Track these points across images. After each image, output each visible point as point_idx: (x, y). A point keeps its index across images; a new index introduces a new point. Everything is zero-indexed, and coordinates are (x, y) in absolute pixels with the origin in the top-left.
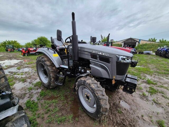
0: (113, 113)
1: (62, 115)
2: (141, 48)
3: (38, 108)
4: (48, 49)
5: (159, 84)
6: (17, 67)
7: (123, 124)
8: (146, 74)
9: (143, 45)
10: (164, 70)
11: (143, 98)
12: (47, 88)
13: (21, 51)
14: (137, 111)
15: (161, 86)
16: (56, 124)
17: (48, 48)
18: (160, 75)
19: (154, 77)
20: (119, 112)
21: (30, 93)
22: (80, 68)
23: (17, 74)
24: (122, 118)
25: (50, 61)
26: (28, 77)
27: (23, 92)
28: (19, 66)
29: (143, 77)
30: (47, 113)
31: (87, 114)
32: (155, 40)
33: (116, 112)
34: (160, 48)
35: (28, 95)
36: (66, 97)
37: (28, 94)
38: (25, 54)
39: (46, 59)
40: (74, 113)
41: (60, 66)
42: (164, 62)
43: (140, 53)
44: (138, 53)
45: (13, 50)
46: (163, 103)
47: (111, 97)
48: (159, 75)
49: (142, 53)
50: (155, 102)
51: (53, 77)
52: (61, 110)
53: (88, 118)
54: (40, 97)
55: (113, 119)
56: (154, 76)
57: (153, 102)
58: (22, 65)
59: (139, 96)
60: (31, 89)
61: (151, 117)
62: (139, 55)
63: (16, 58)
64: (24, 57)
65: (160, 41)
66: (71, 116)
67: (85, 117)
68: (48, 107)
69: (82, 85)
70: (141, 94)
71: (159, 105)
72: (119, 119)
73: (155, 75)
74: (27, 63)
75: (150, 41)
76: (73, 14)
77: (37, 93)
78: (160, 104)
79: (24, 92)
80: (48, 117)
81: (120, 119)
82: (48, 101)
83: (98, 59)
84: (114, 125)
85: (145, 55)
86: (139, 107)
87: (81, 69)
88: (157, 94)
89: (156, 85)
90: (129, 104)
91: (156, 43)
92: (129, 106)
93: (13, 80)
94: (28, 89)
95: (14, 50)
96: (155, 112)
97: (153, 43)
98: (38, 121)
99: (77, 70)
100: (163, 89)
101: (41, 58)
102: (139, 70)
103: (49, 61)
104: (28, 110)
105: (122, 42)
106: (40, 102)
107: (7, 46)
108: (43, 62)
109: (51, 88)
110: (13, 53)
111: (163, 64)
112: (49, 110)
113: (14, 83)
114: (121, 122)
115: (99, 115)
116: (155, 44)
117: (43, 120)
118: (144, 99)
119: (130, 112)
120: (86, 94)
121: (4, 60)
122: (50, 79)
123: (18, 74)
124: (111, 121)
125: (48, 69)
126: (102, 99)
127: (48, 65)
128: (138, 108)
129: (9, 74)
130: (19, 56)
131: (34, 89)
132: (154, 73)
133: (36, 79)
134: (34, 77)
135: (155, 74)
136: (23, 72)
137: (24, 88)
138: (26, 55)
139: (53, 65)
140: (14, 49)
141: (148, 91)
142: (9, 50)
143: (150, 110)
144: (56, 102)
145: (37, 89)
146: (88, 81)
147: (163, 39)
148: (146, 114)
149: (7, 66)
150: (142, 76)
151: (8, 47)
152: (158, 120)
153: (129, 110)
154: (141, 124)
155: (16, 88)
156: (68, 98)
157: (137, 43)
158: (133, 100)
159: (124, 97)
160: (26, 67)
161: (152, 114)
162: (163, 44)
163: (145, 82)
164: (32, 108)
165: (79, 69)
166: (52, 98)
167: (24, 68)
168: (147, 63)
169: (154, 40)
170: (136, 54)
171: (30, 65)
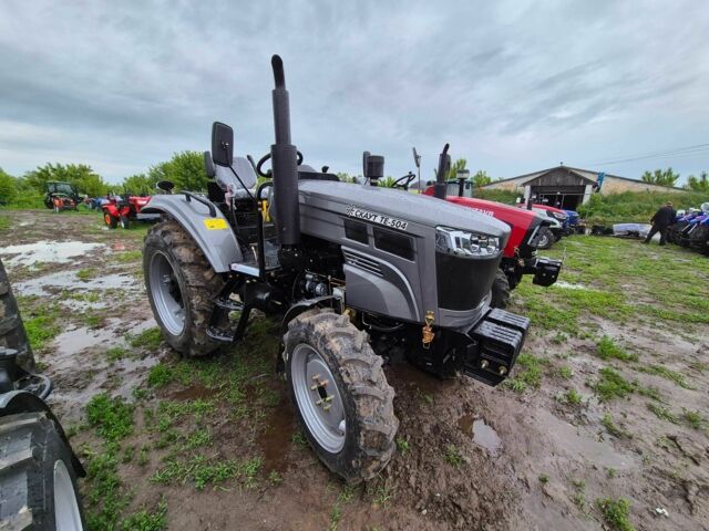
0: (426, 463)
1: (222, 457)
2: (605, 211)
3: (131, 426)
4: (188, 199)
5: (645, 359)
6: (77, 271)
7: (454, 504)
8: (600, 319)
9: (616, 198)
10: (687, 305)
11: (565, 409)
12: (179, 352)
13: (104, 209)
14: (528, 461)
15: (654, 367)
16: (188, 491)
17: (188, 197)
18: (661, 324)
19: (634, 330)
20: (448, 461)
21: (112, 370)
22: (311, 277)
23: (73, 298)
24: (456, 481)
25: (193, 248)
26: (116, 310)
27: (86, 365)
28: (88, 267)
29: (585, 328)
30: (162, 447)
31: (320, 461)
32: (671, 180)
33: (436, 458)
34: (687, 213)
35: (102, 378)
36: (250, 392)
37: (105, 372)
38: (118, 219)
39: (176, 238)
40: (269, 455)
41: (230, 267)
42: (693, 273)
43: (596, 231)
44: (587, 231)
45: (72, 202)
46: (644, 436)
47: (430, 400)
48: (657, 324)
49: (608, 232)
50: (611, 431)
51: (203, 311)
52: (220, 437)
53: (318, 476)
54: (149, 386)
55: (420, 483)
56: (632, 326)
57: (604, 429)
58: (99, 264)
59: (551, 402)
60: (118, 355)
61: (578, 487)
62: (593, 238)
63: (80, 236)
64: (112, 231)
65: (692, 181)
66: (251, 465)
67: (308, 471)
68: (170, 426)
69: (302, 342)
70: (561, 394)
71: (626, 442)
72: (444, 485)
73: (641, 322)
74: (122, 257)
75: (647, 180)
76: (277, 63)
77: (140, 371)
78: (630, 437)
79: (88, 365)
80: (165, 460)
81: (448, 485)
82: (174, 405)
83: (372, 240)
84: (418, 507)
85: (616, 240)
86: (540, 445)
87: (312, 281)
88: (629, 399)
89: (632, 364)
90: (499, 433)
91: (672, 191)
92: (499, 439)
93: (54, 319)
94: (108, 353)
95: (77, 203)
96: (600, 469)
97: (661, 190)
98: (124, 473)
99: (297, 286)
100: (658, 381)
101: (159, 233)
102: (573, 300)
103: (190, 244)
104: (94, 431)
105: (524, 185)
106: (143, 406)
107: (51, 188)
108: (166, 247)
109: (193, 352)
110: (73, 216)
111: (686, 280)
112: (171, 438)
113: (58, 331)
114: (450, 496)
115: (353, 462)
116: (668, 194)
117: (144, 473)
118: (567, 415)
119: (497, 463)
120: (317, 380)
121: (34, 242)
122: (191, 318)
123: (80, 298)
124: (410, 490)
125: (183, 277)
126: (366, 395)
127: (184, 260)
128: (534, 451)
129: (45, 293)
130: (94, 229)
131: (128, 356)
132: (636, 314)
133: (145, 319)
134: (138, 310)
135: (641, 317)
136: (99, 291)
137: (91, 351)
138: (123, 225)
139: (202, 262)
140: (77, 200)
141: (592, 384)
142: (57, 202)
143: (580, 460)
144: (204, 408)
145: (143, 359)
146: (319, 327)
147: (704, 176)
148: (561, 473)
149: (43, 263)
150: (583, 325)
151: (56, 191)
152: (603, 497)
153: (492, 455)
154: (528, 511)
155: (60, 350)
156: (255, 397)
157: (589, 189)
158: (519, 419)
159: (484, 404)
160: (114, 271)
161: (585, 476)
162: (702, 195)
163: (590, 350)
164: (108, 427)
165: (305, 280)
166: (192, 392)
167: (104, 274)
168: (615, 271)
169: (665, 180)
170: (580, 236)
171: (131, 265)
